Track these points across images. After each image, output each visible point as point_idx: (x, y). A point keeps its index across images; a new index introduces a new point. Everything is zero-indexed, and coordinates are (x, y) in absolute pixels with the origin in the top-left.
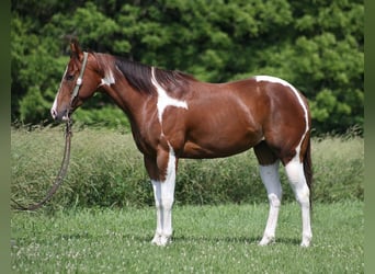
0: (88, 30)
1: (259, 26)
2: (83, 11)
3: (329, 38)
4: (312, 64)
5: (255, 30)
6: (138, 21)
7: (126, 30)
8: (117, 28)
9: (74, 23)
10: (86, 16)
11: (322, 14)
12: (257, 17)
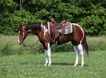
0: (43, 14)
1: (79, 13)
2: (42, 10)
3: (93, 16)
4: (90, 21)
5: (78, 14)
6: (54, 12)
7: (51, 14)
8: (49, 13)
9: (41, 13)
10: (43, 11)
11: (91, 11)
12: (78, 12)
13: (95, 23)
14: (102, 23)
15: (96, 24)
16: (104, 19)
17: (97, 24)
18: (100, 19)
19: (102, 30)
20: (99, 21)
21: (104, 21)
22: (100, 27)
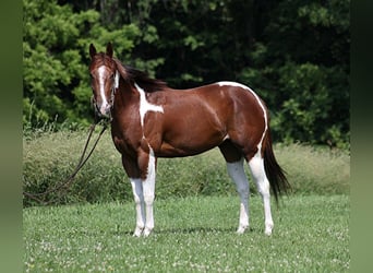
13: (36, 80)
14: (68, 79)
15: (39, 85)
16: (76, 61)
17: (44, 86)
18: (58, 62)
19: (70, 112)
20: (54, 72)
21: (75, 72)
22: (58, 101)
